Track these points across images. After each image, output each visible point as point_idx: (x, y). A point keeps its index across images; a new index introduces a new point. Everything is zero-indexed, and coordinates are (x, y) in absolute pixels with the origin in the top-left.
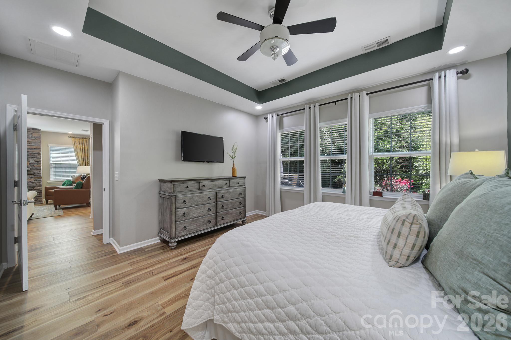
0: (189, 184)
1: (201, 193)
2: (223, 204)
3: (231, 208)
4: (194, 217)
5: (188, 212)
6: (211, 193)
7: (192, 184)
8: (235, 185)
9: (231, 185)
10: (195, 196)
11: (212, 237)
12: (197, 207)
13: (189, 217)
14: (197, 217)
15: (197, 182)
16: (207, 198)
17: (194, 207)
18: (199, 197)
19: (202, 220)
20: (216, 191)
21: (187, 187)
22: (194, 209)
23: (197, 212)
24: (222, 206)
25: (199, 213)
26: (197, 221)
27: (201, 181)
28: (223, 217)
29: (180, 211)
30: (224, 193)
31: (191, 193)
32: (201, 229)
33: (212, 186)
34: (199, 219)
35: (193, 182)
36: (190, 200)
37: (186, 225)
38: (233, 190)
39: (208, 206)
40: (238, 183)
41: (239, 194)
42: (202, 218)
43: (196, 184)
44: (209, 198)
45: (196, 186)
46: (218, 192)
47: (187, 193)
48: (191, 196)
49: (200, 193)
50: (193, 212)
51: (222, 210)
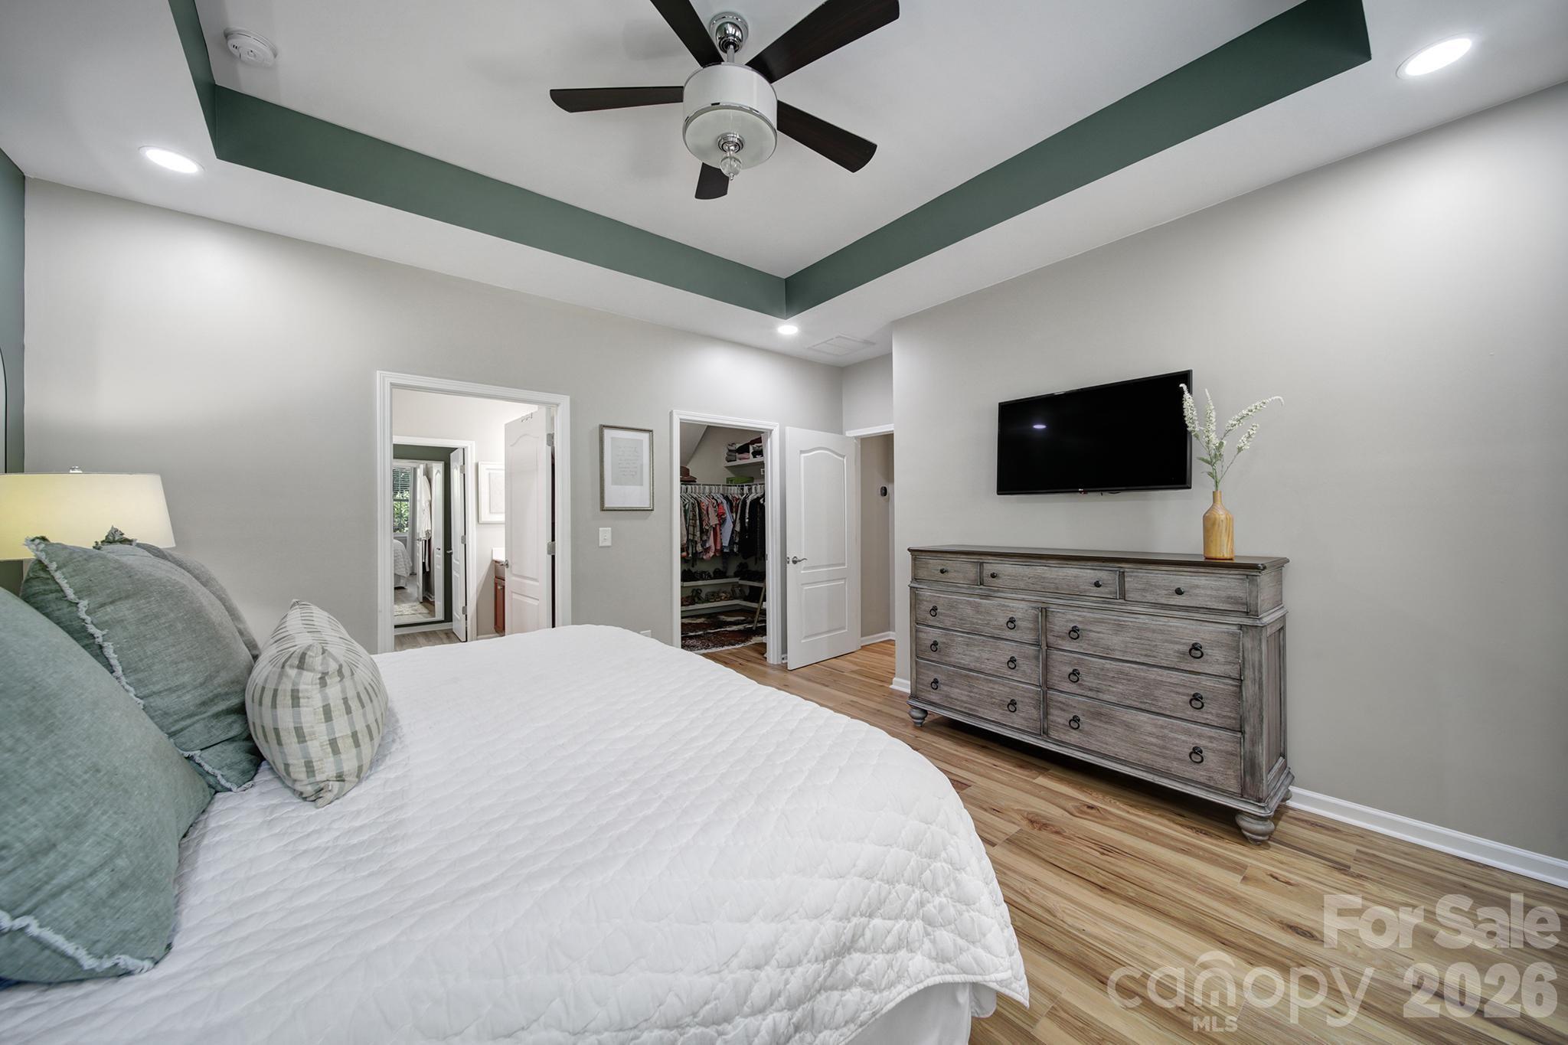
0: (949, 564)
1: (987, 597)
2: (1078, 664)
3: (1128, 702)
4: (960, 663)
5: (944, 643)
6: (1021, 608)
7: (958, 565)
8: (1163, 601)
9: (1130, 596)
10: (964, 602)
11: (1021, 767)
12: (969, 638)
13: (948, 659)
14: (969, 667)
15: (975, 559)
16: (1003, 621)
17: (962, 637)
18: (977, 608)
19: (986, 687)
20: (1044, 606)
21: (942, 571)
22: (960, 639)
23: (973, 654)
24: (1071, 670)
25: (978, 660)
26: (970, 680)
27: (990, 559)
28: (1076, 719)
29: (925, 633)
30: (1080, 619)
31: (954, 589)
32: (982, 712)
33: (1029, 581)
34: (977, 679)
35: (963, 558)
36: (949, 609)
37: (940, 678)
38: (1143, 619)
39: (1007, 650)
40: (1179, 592)
41: (1187, 649)
42: (987, 679)
43: (969, 565)
44: (1012, 620)
45: (971, 571)
46: (1053, 608)
47: (944, 588)
48: (952, 599)
49: (981, 596)
50: (960, 650)
51: (1073, 688)
